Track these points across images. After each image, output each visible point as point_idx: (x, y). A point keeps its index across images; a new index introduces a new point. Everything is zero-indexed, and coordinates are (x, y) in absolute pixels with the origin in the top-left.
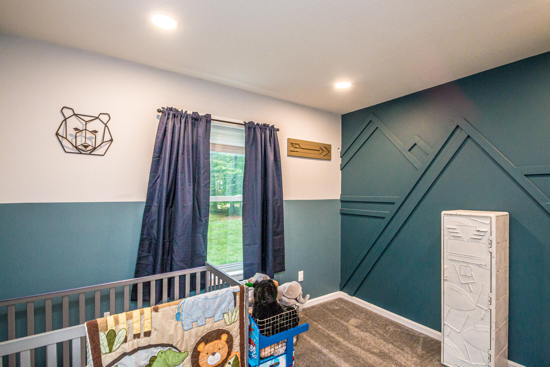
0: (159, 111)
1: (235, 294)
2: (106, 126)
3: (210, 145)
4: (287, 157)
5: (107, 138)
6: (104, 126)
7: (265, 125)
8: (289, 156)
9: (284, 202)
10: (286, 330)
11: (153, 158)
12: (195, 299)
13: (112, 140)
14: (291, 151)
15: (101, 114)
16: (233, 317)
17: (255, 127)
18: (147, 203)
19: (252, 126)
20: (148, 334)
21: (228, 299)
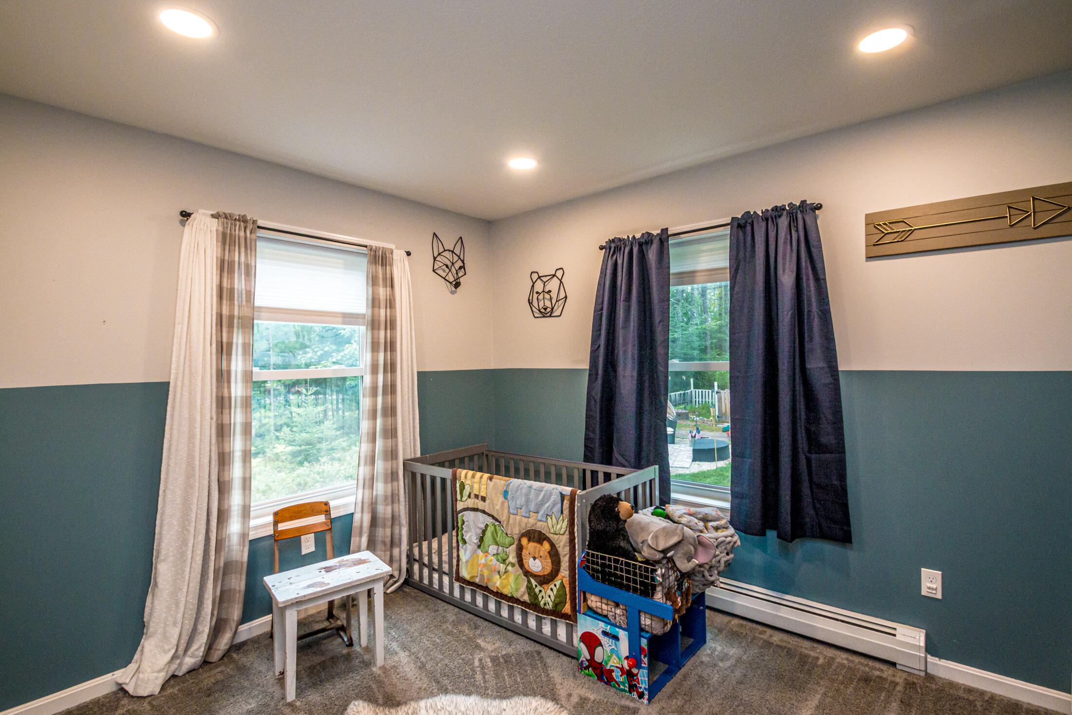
0: (601, 248)
1: (563, 497)
2: (561, 282)
3: (671, 277)
4: (867, 261)
5: (562, 295)
6: (559, 282)
7: (776, 209)
8: (869, 258)
9: (840, 373)
10: (626, 590)
11: (595, 312)
12: (522, 483)
13: (566, 297)
14: (874, 245)
15: (556, 270)
16: (559, 526)
17: (753, 221)
18: (590, 370)
19: (746, 222)
20: (484, 499)
21: (553, 498)
